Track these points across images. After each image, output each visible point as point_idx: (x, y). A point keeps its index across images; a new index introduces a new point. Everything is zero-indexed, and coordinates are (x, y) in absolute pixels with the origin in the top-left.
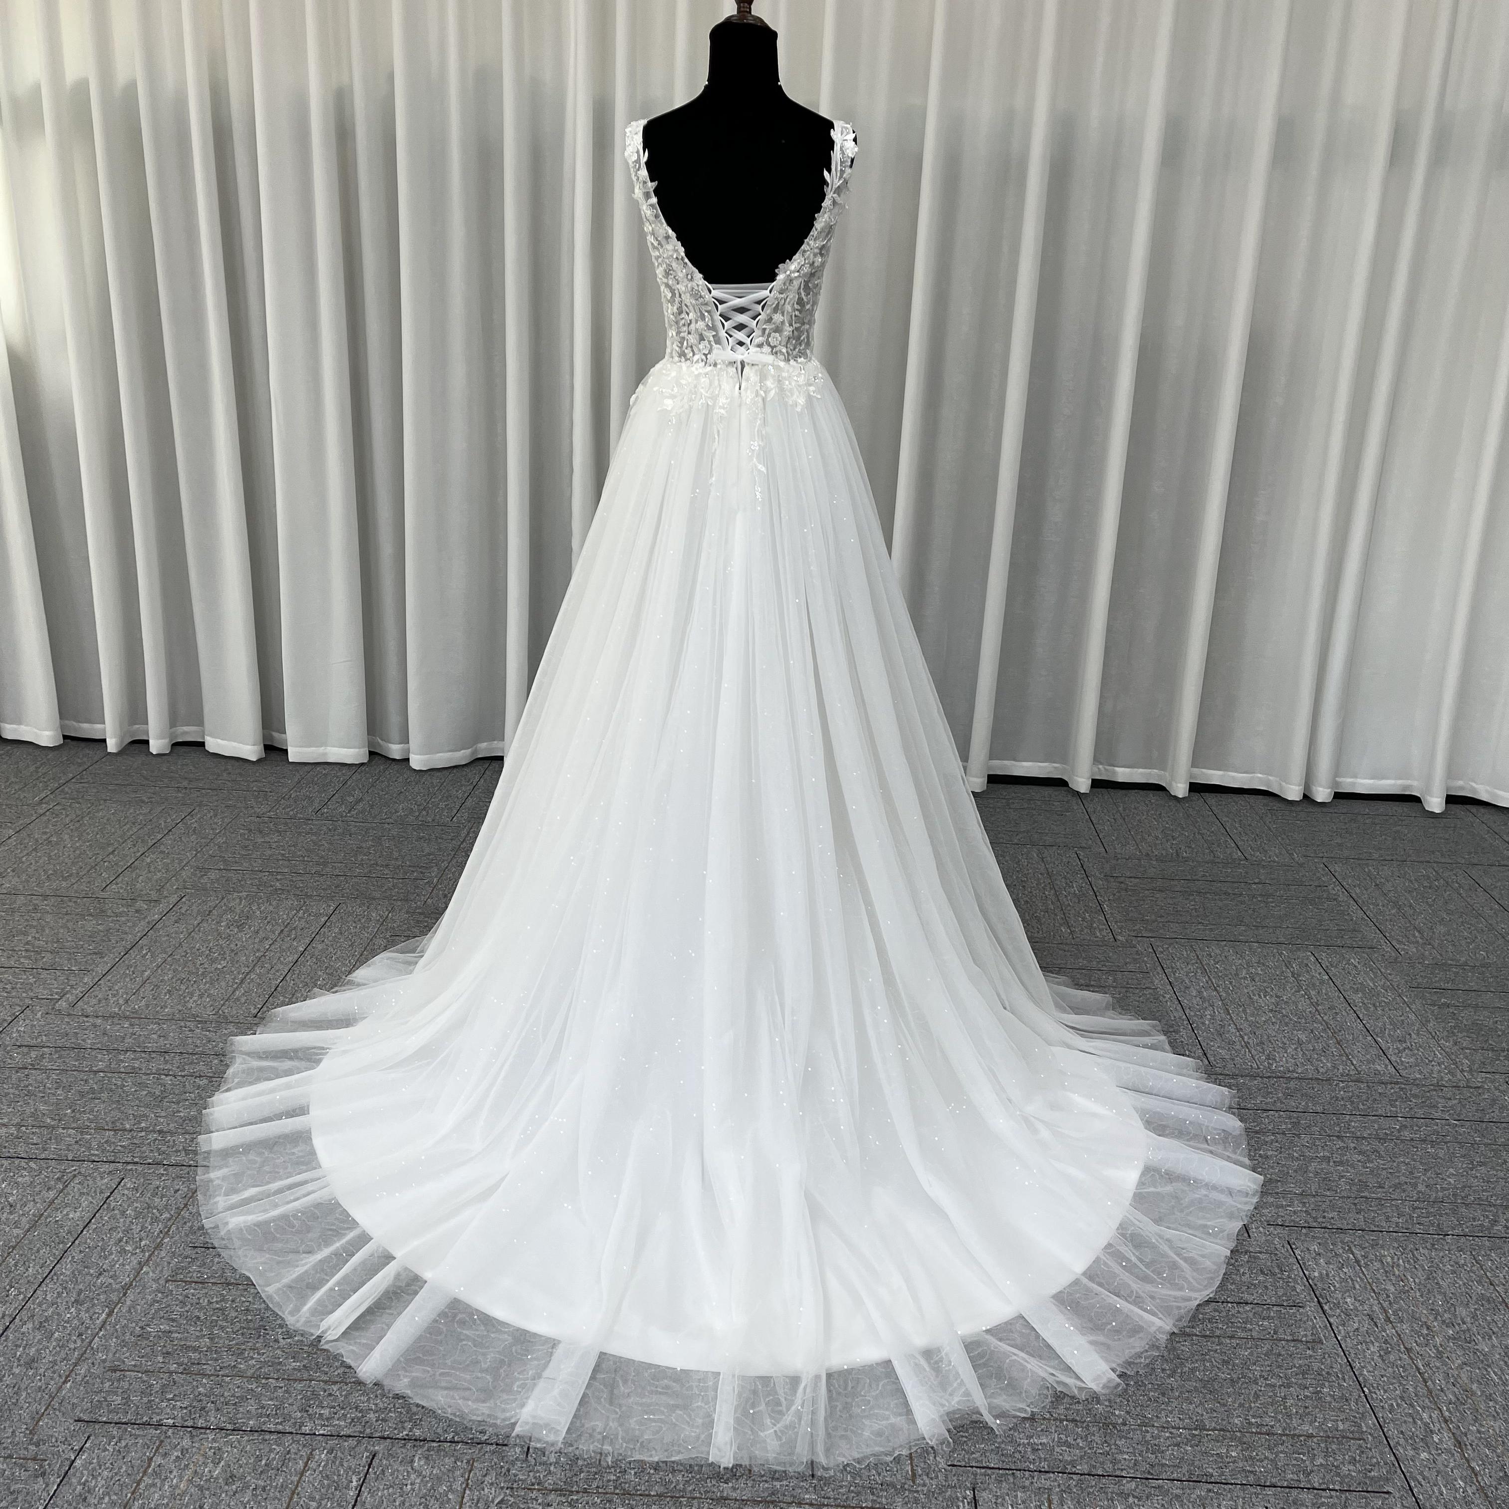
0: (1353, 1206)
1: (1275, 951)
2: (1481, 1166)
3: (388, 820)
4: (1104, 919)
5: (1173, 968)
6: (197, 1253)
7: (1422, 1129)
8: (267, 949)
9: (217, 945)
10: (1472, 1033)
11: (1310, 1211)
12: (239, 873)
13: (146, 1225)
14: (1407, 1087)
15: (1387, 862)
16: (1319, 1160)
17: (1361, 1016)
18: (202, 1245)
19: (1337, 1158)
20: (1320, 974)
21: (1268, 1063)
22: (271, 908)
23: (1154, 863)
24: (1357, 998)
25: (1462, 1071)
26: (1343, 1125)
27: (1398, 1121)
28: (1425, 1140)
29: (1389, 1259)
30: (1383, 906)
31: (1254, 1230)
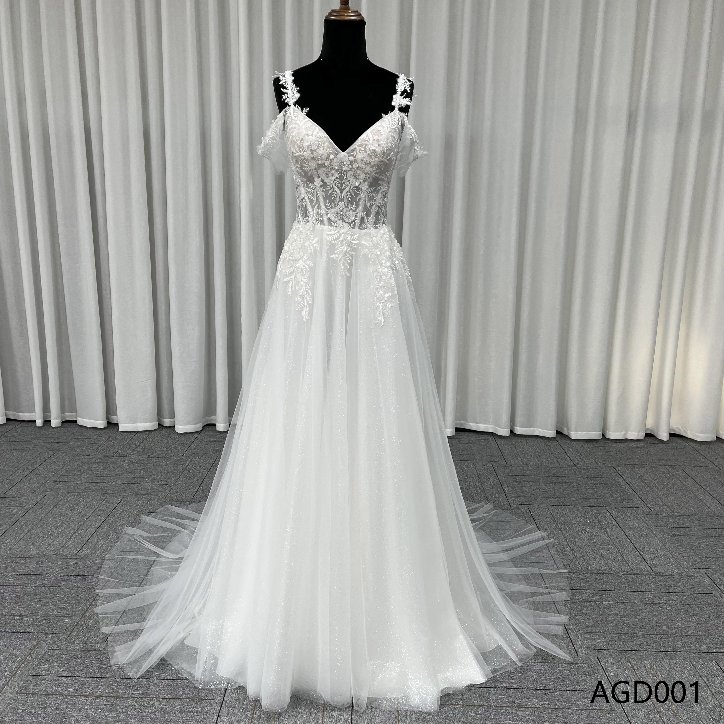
0: (630, 638)
1: (590, 510)
2: (694, 616)
3: (152, 456)
4: (505, 496)
5: (539, 520)
6: (33, 678)
7: (664, 598)
8: (85, 521)
9: (60, 519)
10: (687, 549)
11: (609, 641)
12: (75, 484)
13: (9, 664)
14: (656, 576)
15: (644, 466)
16: (613, 615)
17: (632, 541)
18: (36, 674)
19: (621, 613)
20: (612, 521)
21: (587, 566)
22: (89, 500)
23: (530, 468)
24: (630, 533)
25: (683, 568)
26: (624, 596)
27: (652, 594)
28: (666, 604)
29: (649, 666)
30: (642, 487)
31: (580, 652)
